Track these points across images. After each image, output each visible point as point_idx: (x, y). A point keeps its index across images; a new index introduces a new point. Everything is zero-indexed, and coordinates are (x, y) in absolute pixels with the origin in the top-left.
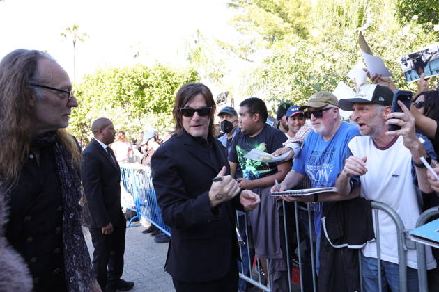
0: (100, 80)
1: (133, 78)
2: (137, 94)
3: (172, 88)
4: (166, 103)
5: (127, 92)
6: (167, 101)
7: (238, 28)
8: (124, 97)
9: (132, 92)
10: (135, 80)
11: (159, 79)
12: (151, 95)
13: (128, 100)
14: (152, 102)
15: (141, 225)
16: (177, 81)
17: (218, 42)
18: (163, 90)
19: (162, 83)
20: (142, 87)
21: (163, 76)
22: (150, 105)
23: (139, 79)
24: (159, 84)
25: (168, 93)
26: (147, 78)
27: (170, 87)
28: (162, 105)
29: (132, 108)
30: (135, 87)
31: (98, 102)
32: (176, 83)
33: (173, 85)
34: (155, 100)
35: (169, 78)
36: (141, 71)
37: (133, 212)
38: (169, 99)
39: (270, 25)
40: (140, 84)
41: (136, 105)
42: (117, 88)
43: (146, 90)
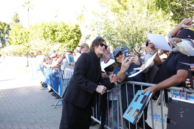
0: (36, 28)
1: (50, 27)
2: (52, 34)
3: (67, 32)
4: (64, 38)
5: (47, 33)
6: (65, 37)
7: (101, 6)
8: (46, 35)
9: (50, 33)
10: (51, 28)
11: (62, 28)
12: (58, 35)
13: (48, 37)
14: (59, 38)
15: (48, 89)
16: (69, 29)
17: (92, 11)
18: (63, 33)
19: (63, 30)
20: (54, 31)
21: (63, 27)
22: (57, 39)
23: (53, 28)
24: (62, 30)
25: (65, 34)
26: (56, 27)
27: (66, 32)
28: (63, 39)
29: (50, 40)
30: (51, 31)
31: (35, 37)
32: (69, 30)
33: (68, 31)
34: (60, 37)
35: (66, 27)
36: (54, 24)
37: (45, 83)
38: (66, 37)
39: (113, 6)
40: (53, 30)
41: (51, 39)
42: (43, 31)
43: (56, 33)
